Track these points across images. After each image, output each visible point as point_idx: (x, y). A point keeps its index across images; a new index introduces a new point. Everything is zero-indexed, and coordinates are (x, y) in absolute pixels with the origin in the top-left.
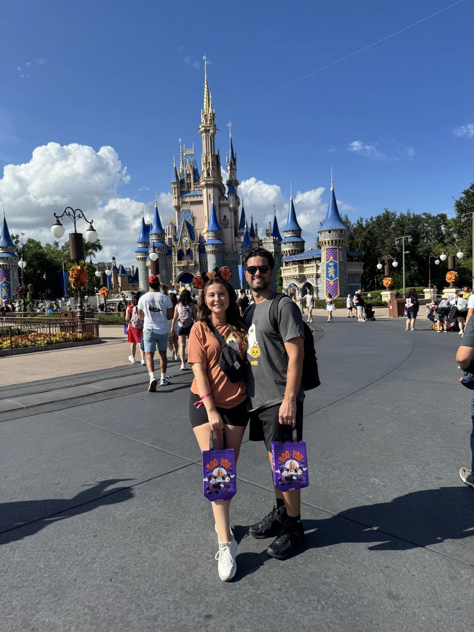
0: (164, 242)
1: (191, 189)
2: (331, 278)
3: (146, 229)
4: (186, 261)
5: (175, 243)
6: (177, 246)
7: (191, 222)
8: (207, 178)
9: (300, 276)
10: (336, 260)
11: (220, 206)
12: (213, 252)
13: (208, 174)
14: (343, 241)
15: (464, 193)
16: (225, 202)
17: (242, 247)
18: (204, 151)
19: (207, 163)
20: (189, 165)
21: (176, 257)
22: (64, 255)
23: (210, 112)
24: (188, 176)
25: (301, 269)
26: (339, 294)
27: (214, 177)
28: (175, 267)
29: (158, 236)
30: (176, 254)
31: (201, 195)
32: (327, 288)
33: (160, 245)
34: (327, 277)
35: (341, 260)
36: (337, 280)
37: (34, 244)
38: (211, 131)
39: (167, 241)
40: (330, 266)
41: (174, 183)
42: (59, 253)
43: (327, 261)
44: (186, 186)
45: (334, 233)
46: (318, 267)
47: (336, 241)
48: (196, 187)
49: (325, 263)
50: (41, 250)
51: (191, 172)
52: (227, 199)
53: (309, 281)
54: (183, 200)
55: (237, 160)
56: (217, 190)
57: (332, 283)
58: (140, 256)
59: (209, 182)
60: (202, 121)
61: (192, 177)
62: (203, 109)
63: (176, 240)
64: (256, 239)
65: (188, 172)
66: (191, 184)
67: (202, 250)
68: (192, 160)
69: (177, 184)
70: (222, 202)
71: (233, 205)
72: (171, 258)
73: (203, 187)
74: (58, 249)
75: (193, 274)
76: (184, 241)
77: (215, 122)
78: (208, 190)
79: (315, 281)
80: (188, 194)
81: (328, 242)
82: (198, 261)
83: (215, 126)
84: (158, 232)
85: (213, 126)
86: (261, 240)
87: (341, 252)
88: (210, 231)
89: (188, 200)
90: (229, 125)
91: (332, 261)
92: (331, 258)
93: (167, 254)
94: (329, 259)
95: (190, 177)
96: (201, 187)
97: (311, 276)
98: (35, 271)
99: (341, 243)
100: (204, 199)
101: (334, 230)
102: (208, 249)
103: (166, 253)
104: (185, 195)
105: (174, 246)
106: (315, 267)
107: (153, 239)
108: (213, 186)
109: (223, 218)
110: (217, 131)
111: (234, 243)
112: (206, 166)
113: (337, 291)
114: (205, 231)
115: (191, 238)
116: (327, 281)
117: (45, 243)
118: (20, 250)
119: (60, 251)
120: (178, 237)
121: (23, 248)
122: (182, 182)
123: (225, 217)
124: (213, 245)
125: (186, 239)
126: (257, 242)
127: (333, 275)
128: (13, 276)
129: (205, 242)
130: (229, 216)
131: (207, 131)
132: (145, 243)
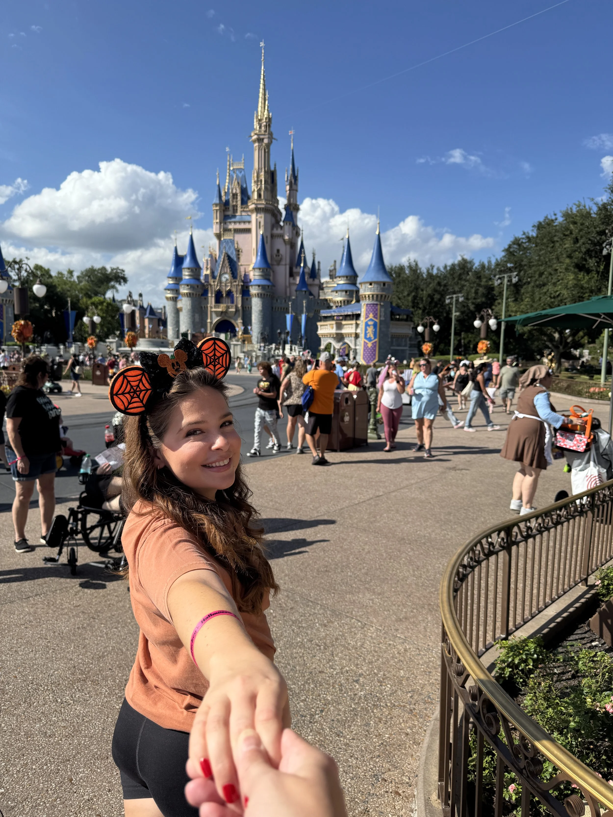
0: (199, 280)
1: (237, 212)
2: (370, 339)
3: (179, 260)
4: (225, 305)
5: (212, 280)
6: (215, 285)
7: (234, 257)
8: (257, 200)
9: (337, 334)
10: (376, 318)
11: (272, 236)
12: (259, 295)
13: (259, 195)
14: (385, 296)
15: (503, 251)
16: (279, 231)
17: (296, 291)
18: (256, 166)
19: (258, 181)
20: (236, 182)
21: (213, 299)
22: (79, 287)
23: (266, 116)
24: (235, 195)
25: (339, 326)
26: (377, 359)
27: (266, 200)
28: (211, 312)
29: (192, 271)
30: (214, 295)
31: (249, 222)
32: (364, 350)
33: (193, 282)
34: (366, 338)
35: (383, 318)
36: (375, 342)
37: (42, 271)
38: (266, 141)
39: (202, 278)
40: (369, 326)
41: (216, 205)
42: (72, 285)
43: (366, 318)
44: (231, 208)
45: (376, 286)
46: (357, 325)
47: (377, 296)
48: (244, 211)
49: (364, 321)
50: (50, 280)
51: (238, 191)
52: (281, 227)
53: (347, 340)
54: (225, 226)
55: (300, 178)
56: (269, 216)
57: (370, 345)
58: (170, 295)
59: (259, 206)
60: (255, 127)
61: (239, 198)
62: (257, 112)
63: (214, 277)
64: (316, 282)
65: (234, 191)
66: (237, 206)
67: (245, 292)
68: (240, 175)
69: (220, 207)
70: (276, 231)
71: (289, 236)
72: (206, 299)
73: (252, 211)
74: (72, 280)
75: (233, 322)
76: (224, 279)
77: (272, 129)
78: (259, 215)
79: (353, 342)
80: (233, 220)
81: (369, 296)
82: (240, 305)
83: (271, 134)
84: (192, 266)
85: (269, 134)
86: (323, 284)
87: (383, 310)
88: (257, 268)
89: (231, 226)
90: (291, 133)
91: (371, 320)
92: (371, 316)
93: (202, 295)
94: (368, 317)
95: (237, 198)
96: (249, 211)
97: (349, 335)
98: (42, 306)
99: (383, 298)
100: (253, 226)
101: (375, 283)
102: (254, 291)
103: (200, 294)
104: (229, 220)
105: (211, 285)
106: (354, 326)
107: (186, 275)
108: (265, 210)
109: (275, 252)
110: (273, 141)
111: (288, 284)
112: (257, 185)
113: (375, 355)
114: (251, 268)
115: (233, 276)
116: (365, 342)
117: (57, 271)
118: (24, 279)
119: (74, 281)
120: (217, 274)
121: (28, 276)
122: (227, 203)
123: (278, 251)
124: (259, 286)
125: (227, 277)
126: (316, 285)
127: (372, 336)
128: (7, 312)
129: (250, 281)
130: (285, 250)
131: (260, 140)
132: (176, 279)
